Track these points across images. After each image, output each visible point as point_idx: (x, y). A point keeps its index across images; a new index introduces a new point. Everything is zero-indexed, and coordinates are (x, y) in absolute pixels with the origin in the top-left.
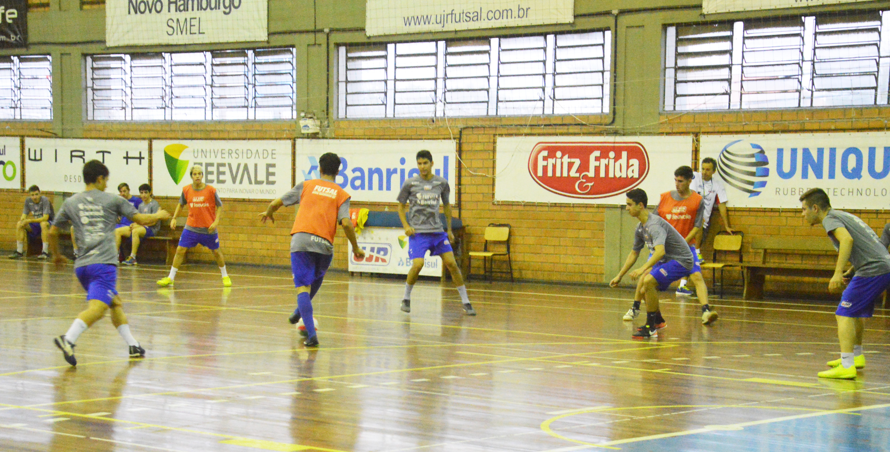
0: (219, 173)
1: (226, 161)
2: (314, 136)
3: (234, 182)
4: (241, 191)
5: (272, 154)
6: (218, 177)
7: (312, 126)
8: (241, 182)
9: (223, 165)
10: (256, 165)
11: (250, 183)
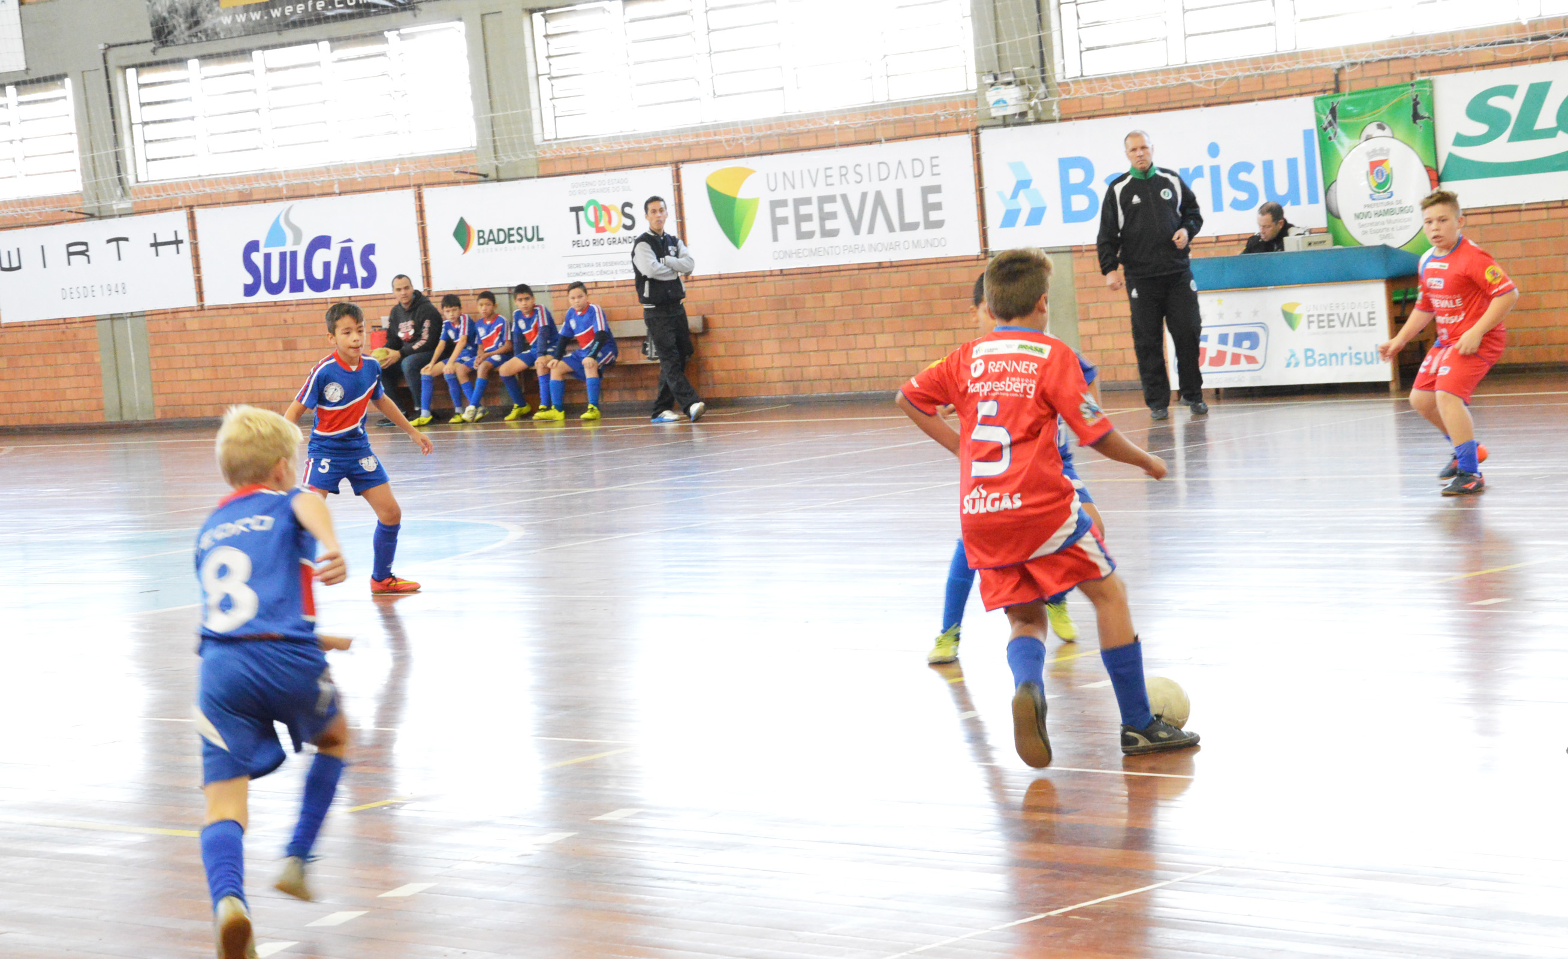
0: (824, 217)
1: (836, 191)
2: (1020, 119)
3: (857, 230)
4: (873, 248)
5: (933, 166)
6: (822, 226)
7: (1011, 98)
8: (871, 230)
9: (831, 199)
10: (900, 192)
11: (891, 229)
